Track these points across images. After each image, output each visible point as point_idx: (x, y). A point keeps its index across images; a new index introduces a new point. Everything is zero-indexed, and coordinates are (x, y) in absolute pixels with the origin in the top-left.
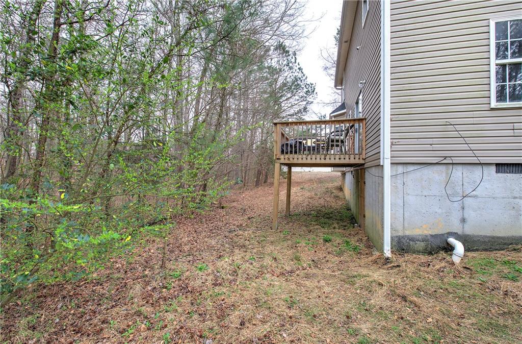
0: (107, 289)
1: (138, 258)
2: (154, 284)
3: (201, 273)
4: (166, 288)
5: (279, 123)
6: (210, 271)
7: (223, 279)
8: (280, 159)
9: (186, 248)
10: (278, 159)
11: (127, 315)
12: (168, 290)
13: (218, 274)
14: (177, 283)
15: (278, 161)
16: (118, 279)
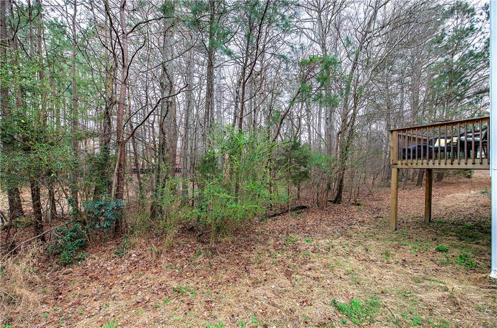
0: (260, 238)
1: (278, 227)
2: (281, 242)
3: (306, 243)
4: (285, 245)
5: (395, 130)
6: (313, 244)
7: (319, 250)
8: (397, 164)
9: (308, 229)
10: (394, 164)
11: (263, 249)
12: (286, 246)
13: (317, 247)
14: (292, 244)
15: (395, 166)
16: (266, 235)
